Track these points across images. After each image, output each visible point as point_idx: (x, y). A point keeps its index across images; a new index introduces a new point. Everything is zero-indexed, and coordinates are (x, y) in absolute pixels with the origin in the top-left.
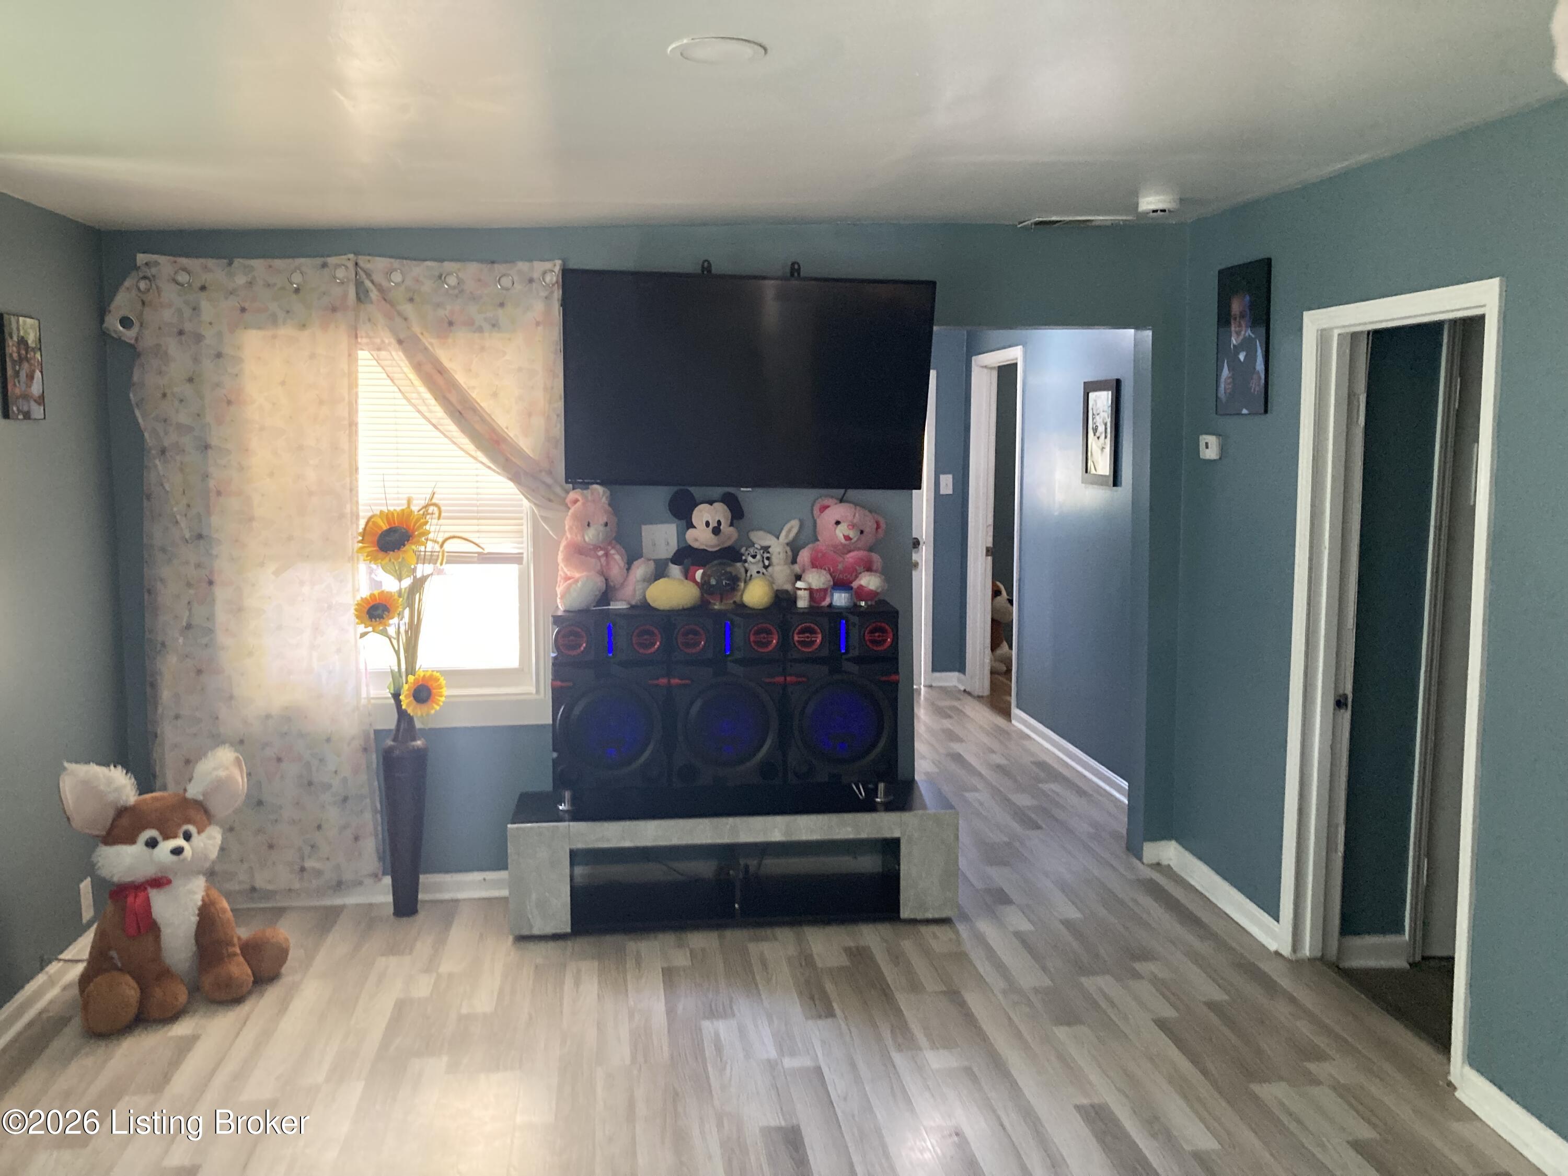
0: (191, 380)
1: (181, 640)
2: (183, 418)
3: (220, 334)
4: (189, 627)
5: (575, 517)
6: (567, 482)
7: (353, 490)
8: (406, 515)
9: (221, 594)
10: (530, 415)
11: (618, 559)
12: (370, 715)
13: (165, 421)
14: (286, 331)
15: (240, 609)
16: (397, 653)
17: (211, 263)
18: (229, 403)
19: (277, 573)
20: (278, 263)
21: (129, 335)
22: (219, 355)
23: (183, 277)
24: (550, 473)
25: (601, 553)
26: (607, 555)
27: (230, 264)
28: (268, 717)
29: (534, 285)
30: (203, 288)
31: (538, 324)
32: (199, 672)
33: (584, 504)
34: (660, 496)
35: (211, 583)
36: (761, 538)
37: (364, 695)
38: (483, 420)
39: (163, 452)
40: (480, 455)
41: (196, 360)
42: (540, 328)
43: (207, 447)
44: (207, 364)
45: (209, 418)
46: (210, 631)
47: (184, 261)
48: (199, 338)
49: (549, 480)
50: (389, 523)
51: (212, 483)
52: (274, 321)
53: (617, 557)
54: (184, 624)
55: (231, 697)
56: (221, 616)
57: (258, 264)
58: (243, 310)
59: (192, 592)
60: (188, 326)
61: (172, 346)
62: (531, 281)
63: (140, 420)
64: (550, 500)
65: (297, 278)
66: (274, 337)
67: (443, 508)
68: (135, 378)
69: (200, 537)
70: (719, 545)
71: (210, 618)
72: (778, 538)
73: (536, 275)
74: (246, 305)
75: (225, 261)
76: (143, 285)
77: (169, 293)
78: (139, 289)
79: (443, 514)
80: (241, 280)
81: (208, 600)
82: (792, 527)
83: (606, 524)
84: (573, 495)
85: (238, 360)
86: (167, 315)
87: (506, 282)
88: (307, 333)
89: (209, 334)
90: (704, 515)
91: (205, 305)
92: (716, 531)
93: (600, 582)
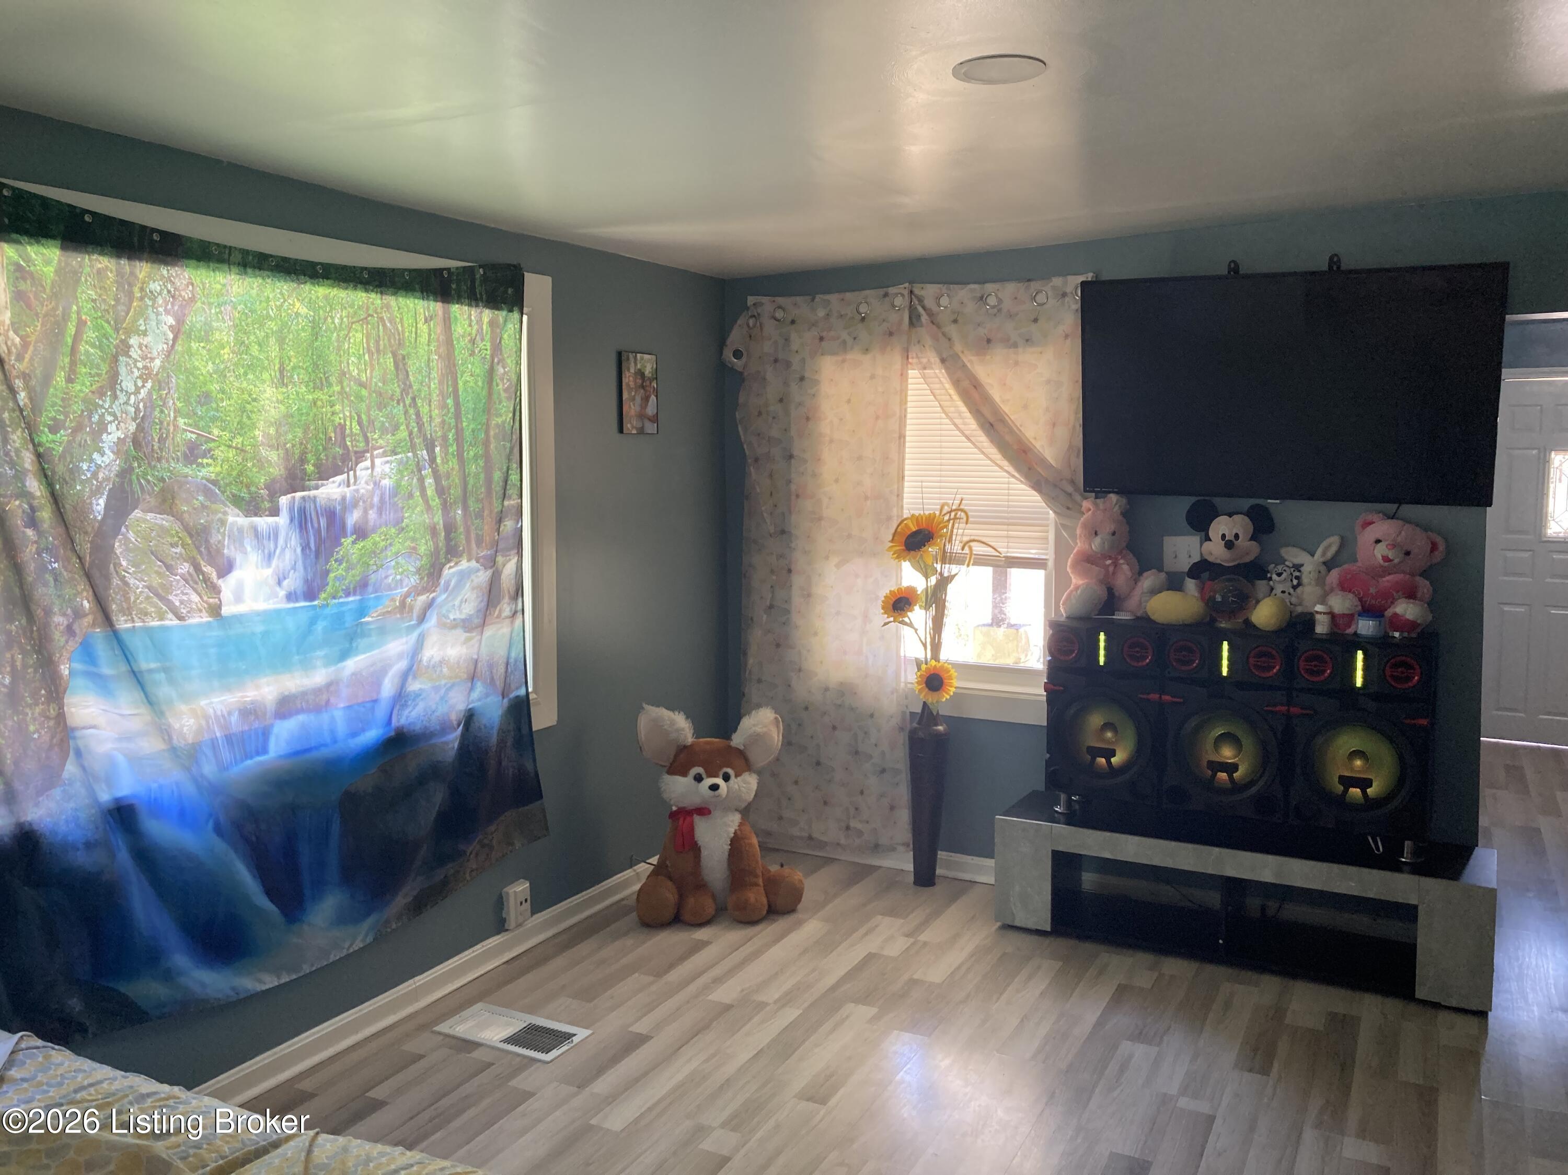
0: (781, 400)
1: (765, 617)
2: (775, 433)
3: (803, 361)
4: (771, 607)
6: (1085, 491)
7: (900, 496)
8: (931, 518)
9: (797, 581)
10: (1054, 425)
11: (1126, 569)
12: (906, 698)
13: (759, 435)
14: (853, 356)
15: (809, 595)
16: (925, 645)
17: (799, 299)
18: (808, 419)
19: (838, 566)
20: (848, 296)
21: (738, 364)
22: (802, 379)
23: (779, 314)
24: (1072, 482)
25: (1109, 562)
26: (1115, 564)
27: (813, 300)
28: (827, 689)
29: (1067, 299)
30: (793, 322)
31: (1066, 336)
32: (778, 645)
33: (1093, 513)
34: (1183, 504)
35: (790, 571)
36: (1293, 555)
37: (903, 680)
38: (1011, 431)
39: (756, 460)
40: (1005, 463)
41: (786, 384)
42: (1068, 342)
43: (791, 457)
44: (794, 387)
45: (793, 432)
46: (787, 612)
47: (780, 300)
48: (788, 364)
49: (1070, 489)
50: (918, 525)
51: (793, 487)
52: (844, 347)
53: (1125, 567)
54: (768, 603)
55: (800, 670)
56: (797, 599)
57: (834, 298)
58: (821, 339)
59: (774, 577)
60: (780, 356)
61: (770, 373)
62: (1064, 295)
63: (741, 433)
64: (1068, 508)
65: (863, 308)
66: (844, 361)
67: (970, 514)
68: (741, 400)
69: (783, 532)
70: (1234, 560)
71: (788, 601)
72: (1313, 555)
73: (1069, 289)
74: (824, 334)
75: (808, 298)
76: (751, 322)
77: (770, 327)
78: (748, 325)
79: (970, 519)
80: (821, 313)
81: (787, 585)
82: (1330, 546)
83: (1114, 534)
85: (816, 382)
86: (767, 347)
87: (1041, 298)
88: (869, 356)
89: (795, 361)
90: (1221, 526)
91: (794, 336)
92: (1229, 545)
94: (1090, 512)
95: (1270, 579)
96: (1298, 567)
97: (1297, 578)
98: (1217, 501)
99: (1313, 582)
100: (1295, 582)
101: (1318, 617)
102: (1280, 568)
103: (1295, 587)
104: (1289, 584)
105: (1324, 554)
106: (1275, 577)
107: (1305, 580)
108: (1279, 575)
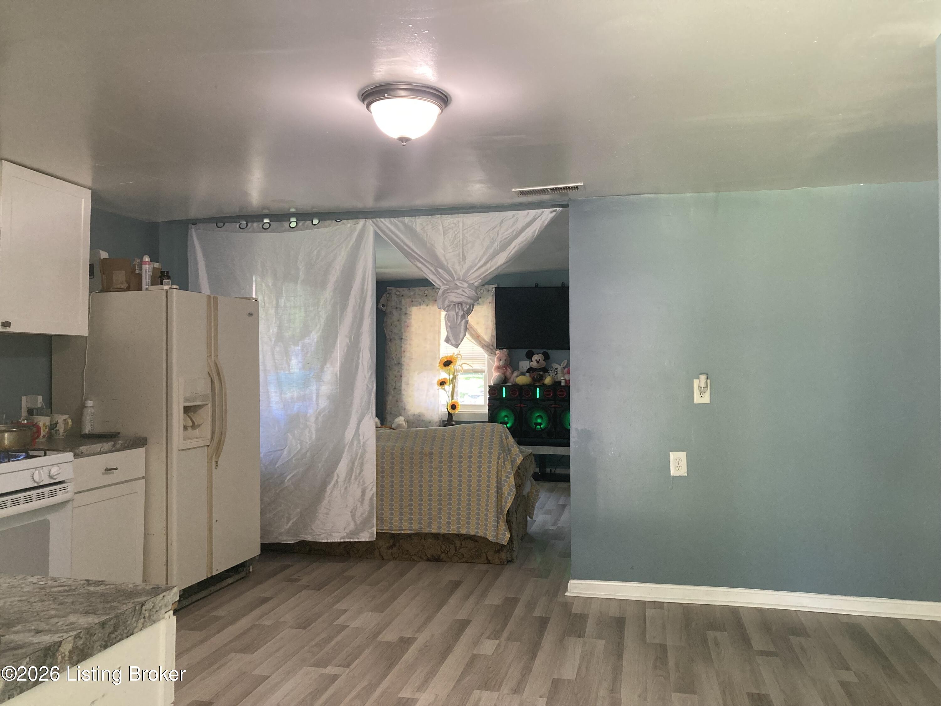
0: (398, 320)
1: (393, 392)
2: (396, 331)
3: (406, 308)
4: (395, 388)
5: (497, 358)
6: (497, 348)
7: (439, 350)
8: (451, 357)
9: (404, 380)
10: (487, 329)
11: (509, 371)
12: (441, 416)
13: (391, 331)
14: (423, 307)
15: (408, 384)
16: (449, 397)
17: (404, 289)
18: (408, 326)
19: (418, 374)
20: (421, 288)
21: (384, 309)
22: (406, 314)
23: (398, 293)
24: (492, 346)
25: (504, 368)
26: (506, 369)
27: (409, 289)
28: (414, 415)
29: (489, 292)
30: (403, 296)
31: (490, 303)
32: (397, 401)
33: (500, 354)
34: (524, 352)
35: (401, 376)
36: (555, 366)
37: (440, 410)
38: (474, 331)
39: (391, 340)
40: (473, 341)
41: (400, 315)
42: (490, 304)
43: (402, 339)
44: (403, 317)
45: (403, 331)
46: (400, 390)
47: (398, 289)
48: (401, 309)
49: (492, 348)
50: (447, 359)
51: (403, 349)
52: (420, 304)
53: (509, 370)
54: (394, 387)
55: (405, 409)
56: (404, 386)
57: (417, 289)
58: (412, 301)
59: (396, 378)
60: (398, 306)
61: (394, 312)
62: (489, 291)
63: (385, 331)
64: (492, 353)
65: (426, 292)
66: (420, 308)
67: (462, 356)
68: (385, 320)
69: (399, 363)
70: (538, 367)
71: (400, 386)
72: (560, 365)
73: (490, 289)
74: (413, 300)
75: (408, 288)
76: (388, 295)
77: (394, 297)
78: (387, 297)
79: (462, 358)
80: (412, 293)
81: (400, 381)
82: (565, 362)
83: (506, 360)
84: (498, 352)
85: (411, 315)
86: (394, 303)
87: (482, 291)
88: (428, 307)
89: (404, 308)
90: (535, 357)
91: (403, 301)
92: (538, 362)
93: (503, 376)
94: (499, 354)
95: (549, 372)
96: (556, 369)
97: (556, 372)
98: (534, 351)
99: (561, 373)
100: (556, 373)
101: (562, 381)
102: (552, 369)
103: (556, 374)
104: (554, 373)
105: (563, 365)
106: (550, 372)
107: (558, 372)
108: (551, 371)
